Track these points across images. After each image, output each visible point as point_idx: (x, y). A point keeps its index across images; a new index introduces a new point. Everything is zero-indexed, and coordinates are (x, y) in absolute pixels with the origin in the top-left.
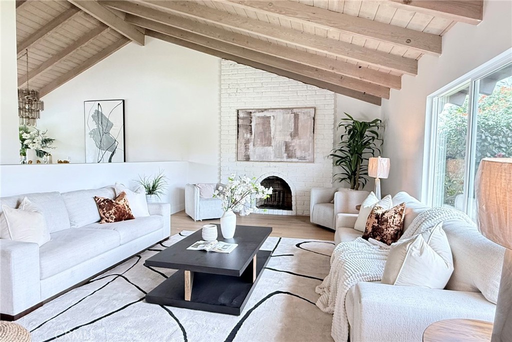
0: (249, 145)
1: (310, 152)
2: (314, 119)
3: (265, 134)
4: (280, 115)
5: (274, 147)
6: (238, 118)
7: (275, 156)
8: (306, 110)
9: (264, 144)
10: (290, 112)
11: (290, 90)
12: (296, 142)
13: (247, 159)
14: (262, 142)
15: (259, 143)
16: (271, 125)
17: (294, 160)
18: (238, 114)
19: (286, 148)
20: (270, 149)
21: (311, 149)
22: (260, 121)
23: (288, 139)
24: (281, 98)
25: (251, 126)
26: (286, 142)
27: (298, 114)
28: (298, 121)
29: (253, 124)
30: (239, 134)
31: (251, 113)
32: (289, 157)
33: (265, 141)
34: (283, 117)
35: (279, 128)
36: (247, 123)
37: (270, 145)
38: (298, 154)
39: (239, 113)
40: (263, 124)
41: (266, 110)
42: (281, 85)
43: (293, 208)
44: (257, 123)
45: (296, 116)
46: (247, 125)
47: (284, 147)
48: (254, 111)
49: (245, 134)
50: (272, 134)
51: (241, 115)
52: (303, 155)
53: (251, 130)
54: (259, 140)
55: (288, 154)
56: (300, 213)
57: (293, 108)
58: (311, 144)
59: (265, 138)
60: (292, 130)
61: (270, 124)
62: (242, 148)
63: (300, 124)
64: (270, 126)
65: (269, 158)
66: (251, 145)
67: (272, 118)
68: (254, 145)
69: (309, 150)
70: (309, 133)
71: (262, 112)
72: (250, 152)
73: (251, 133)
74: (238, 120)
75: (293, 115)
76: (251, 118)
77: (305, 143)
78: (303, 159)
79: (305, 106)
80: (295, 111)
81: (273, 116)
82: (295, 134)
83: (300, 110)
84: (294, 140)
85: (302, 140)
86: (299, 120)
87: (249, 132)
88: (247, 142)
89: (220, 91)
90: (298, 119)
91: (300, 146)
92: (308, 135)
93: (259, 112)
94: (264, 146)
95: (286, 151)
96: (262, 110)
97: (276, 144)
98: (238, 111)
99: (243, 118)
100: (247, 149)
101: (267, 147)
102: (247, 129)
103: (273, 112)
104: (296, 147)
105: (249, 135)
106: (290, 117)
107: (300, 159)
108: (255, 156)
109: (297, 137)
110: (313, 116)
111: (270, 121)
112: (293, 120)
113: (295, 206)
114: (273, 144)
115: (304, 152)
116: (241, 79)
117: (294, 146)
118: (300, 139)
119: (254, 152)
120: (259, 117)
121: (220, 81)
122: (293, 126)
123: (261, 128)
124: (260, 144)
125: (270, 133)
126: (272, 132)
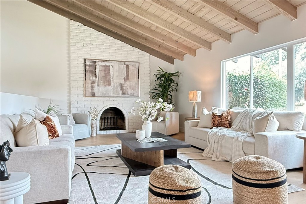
0: (95, 85)
1: (137, 90)
2: (138, 69)
3: (106, 78)
4: (116, 66)
5: (113, 87)
6: (85, 65)
7: (114, 93)
8: (133, 63)
9: (105, 84)
10: (123, 64)
11: (123, 49)
13: (93, 95)
14: (104, 83)
15: (102, 83)
16: (111, 72)
17: (126, 95)
18: (85, 62)
19: (121, 88)
20: (110, 88)
22: (102, 68)
23: (122, 81)
24: (117, 54)
25: (96, 71)
26: (121, 83)
27: (128, 66)
28: (128, 70)
29: (97, 70)
30: (86, 77)
31: (95, 62)
34: (119, 67)
35: (116, 74)
36: (92, 69)
37: (110, 85)
38: (129, 91)
40: (105, 71)
41: (106, 61)
42: (116, 45)
43: (127, 127)
44: (100, 69)
46: (92, 71)
47: (120, 87)
48: (97, 61)
49: (91, 77)
50: (111, 78)
51: (88, 63)
52: (132, 92)
53: (96, 74)
54: (102, 82)
55: (123, 92)
56: (131, 131)
57: (125, 62)
58: (137, 85)
59: (106, 80)
60: (125, 76)
61: (109, 71)
62: (89, 87)
63: (130, 72)
64: (109, 72)
65: (110, 94)
66: (96, 85)
67: (111, 67)
68: (98, 85)
69: (136, 89)
70: (136, 78)
71: (104, 62)
72: (95, 90)
73: (96, 76)
74: (85, 67)
75: (125, 66)
76: (96, 65)
77: (133, 85)
78: (132, 95)
79: (132, 61)
80: (126, 63)
81: (112, 66)
82: (127, 78)
83: (129, 63)
84: (126, 83)
86: (129, 70)
87: (94, 75)
88: (93, 83)
90: (129, 69)
91: (130, 87)
92: (135, 80)
93: (101, 62)
94: (106, 86)
95: (121, 89)
97: (114, 85)
98: (85, 60)
99: (89, 66)
100: (93, 88)
101: (108, 87)
102: (92, 73)
103: (111, 62)
104: (128, 87)
105: (94, 78)
106: (123, 67)
107: (130, 95)
108: (99, 93)
109: (128, 81)
110: (138, 67)
111: (109, 69)
112: (125, 69)
114: (112, 84)
115: (133, 90)
116: (87, 37)
117: (126, 87)
118: (130, 82)
119: (99, 90)
120: (101, 66)
121: (69, 36)
122: (125, 73)
123: (103, 73)
124: (102, 85)
125: (110, 77)
126: (111, 77)
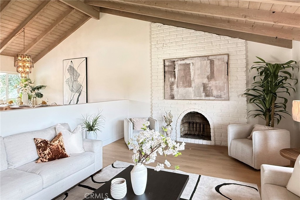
0: (174, 86)
1: (226, 91)
2: (227, 63)
3: (186, 78)
4: (198, 63)
5: (193, 88)
6: (164, 66)
7: (195, 95)
8: (220, 57)
9: (185, 85)
10: (207, 59)
11: (206, 41)
12: (212, 83)
13: (172, 97)
14: (184, 84)
15: (181, 84)
16: (191, 70)
17: (211, 98)
18: (164, 63)
19: (204, 89)
20: (191, 89)
21: (226, 89)
22: (182, 67)
23: (205, 81)
24: (199, 48)
25: (175, 72)
26: (204, 83)
27: (213, 61)
28: (213, 65)
29: (176, 70)
30: (166, 78)
31: (174, 61)
32: (207, 95)
33: (186, 83)
34: (201, 64)
35: (198, 72)
36: (171, 69)
37: (190, 86)
38: (215, 93)
39: (166, 62)
40: (184, 70)
41: (186, 58)
42: (198, 38)
43: (212, 138)
44: (179, 69)
45: (212, 62)
46: (171, 71)
47: (203, 88)
48: (176, 60)
49: (170, 78)
50: (192, 77)
51: (167, 64)
52: (219, 94)
53: (175, 75)
54: (181, 82)
55: (206, 93)
56: (218, 143)
57: (209, 56)
58: (226, 85)
59: (186, 80)
60: (209, 74)
61: (190, 69)
62: (168, 89)
63: (215, 69)
64: (190, 71)
65: (190, 97)
66: (175, 87)
67: (191, 64)
68: (177, 87)
69: (224, 90)
70: (223, 76)
71: (183, 60)
72: (175, 92)
73: (175, 77)
74: (164, 68)
75: (209, 61)
76: (175, 65)
77: (220, 84)
78: (219, 97)
79: (219, 54)
80: (210, 58)
81: (193, 63)
82: (211, 77)
83: (215, 57)
84: (211, 82)
85: (217, 82)
86: (215, 65)
87: (173, 76)
88: (172, 84)
89: (151, 46)
90: (213, 64)
91: (216, 87)
92: (223, 77)
93: (181, 60)
94: (186, 87)
95: (204, 90)
96: (183, 59)
97: (195, 85)
98: (164, 61)
99: (168, 66)
100: (172, 90)
101: (188, 88)
102: (171, 74)
103: (192, 60)
104: (213, 88)
105: (173, 79)
106: (206, 62)
107: (216, 98)
108: (179, 96)
109: (213, 79)
110: (227, 61)
111: (190, 67)
112: (209, 65)
113: (213, 137)
114: (193, 85)
115: (219, 91)
116: (166, 36)
117: (210, 87)
118: (216, 81)
119: (178, 92)
120: (180, 64)
121: (151, 39)
122: (209, 70)
123: (183, 73)
124: (182, 86)
125: (191, 77)
126: (191, 76)
